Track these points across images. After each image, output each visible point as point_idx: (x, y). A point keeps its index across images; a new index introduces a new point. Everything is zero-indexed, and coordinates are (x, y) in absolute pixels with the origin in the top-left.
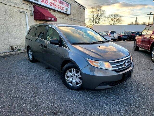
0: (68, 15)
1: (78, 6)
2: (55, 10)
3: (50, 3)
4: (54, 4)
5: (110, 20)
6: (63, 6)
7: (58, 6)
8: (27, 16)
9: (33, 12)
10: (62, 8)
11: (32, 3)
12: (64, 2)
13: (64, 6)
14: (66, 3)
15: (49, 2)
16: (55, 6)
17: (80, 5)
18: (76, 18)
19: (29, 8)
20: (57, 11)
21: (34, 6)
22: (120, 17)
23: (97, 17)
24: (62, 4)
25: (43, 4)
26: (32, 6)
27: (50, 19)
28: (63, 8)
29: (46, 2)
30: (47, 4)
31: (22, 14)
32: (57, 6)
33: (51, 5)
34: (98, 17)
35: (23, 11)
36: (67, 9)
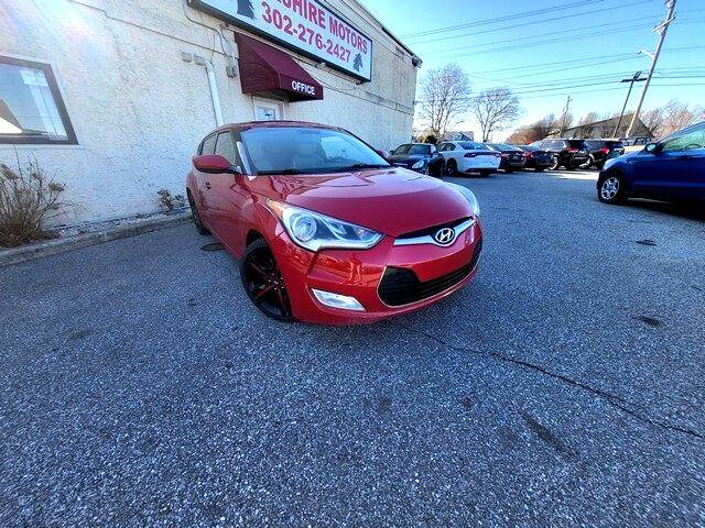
0: (362, 80)
1: (394, 50)
2: (317, 60)
3: (300, 31)
4: (312, 33)
6: (344, 43)
7: (328, 46)
8: (212, 75)
9: (235, 63)
10: (341, 52)
11: (227, 20)
12: (349, 31)
13: (350, 47)
14: (357, 34)
15: (295, 26)
16: (317, 41)
17: (401, 48)
18: (387, 95)
19: (218, 44)
20: (324, 61)
21: (238, 38)
22: (515, 100)
23: (445, 100)
24: (343, 38)
25: (271, 30)
26: (230, 35)
27: (297, 86)
28: (346, 54)
29: (285, 23)
30: (287, 30)
31: (194, 67)
32: (324, 41)
33: (301, 37)
35: (196, 56)
36: (359, 56)
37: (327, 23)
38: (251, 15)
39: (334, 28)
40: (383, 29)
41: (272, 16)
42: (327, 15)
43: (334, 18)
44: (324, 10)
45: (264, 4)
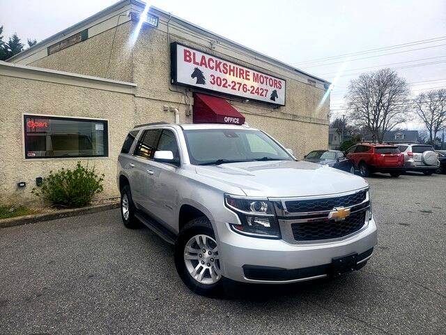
0: (278, 106)
1: (306, 82)
2: (242, 99)
3: (232, 85)
4: (241, 84)
5: (425, 108)
6: (264, 86)
7: (251, 89)
8: (178, 116)
9: (191, 108)
10: (260, 92)
12: (267, 78)
13: (268, 87)
14: (273, 78)
15: (229, 83)
16: (244, 88)
18: (301, 112)
19: (183, 100)
20: (248, 99)
21: (194, 96)
23: (381, 101)
24: (262, 83)
25: (215, 88)
26: (190, 94)
27: (227, 120)
28: (265, 92)
29: (223, 82)
30: (224, 86)
31: (169, 113)
32: (249, 87)
33: (233, 88)
34: (384, 101)
35: (171, 108)
36: (275, 92)
37: (251, 77)
38: (204, 83)
39: (256, 79)
40: (296, 70)
41: (216, 81)
42: (251, 72)
43: (256, 73)
44: (249, 70)
45: (212, 76)
